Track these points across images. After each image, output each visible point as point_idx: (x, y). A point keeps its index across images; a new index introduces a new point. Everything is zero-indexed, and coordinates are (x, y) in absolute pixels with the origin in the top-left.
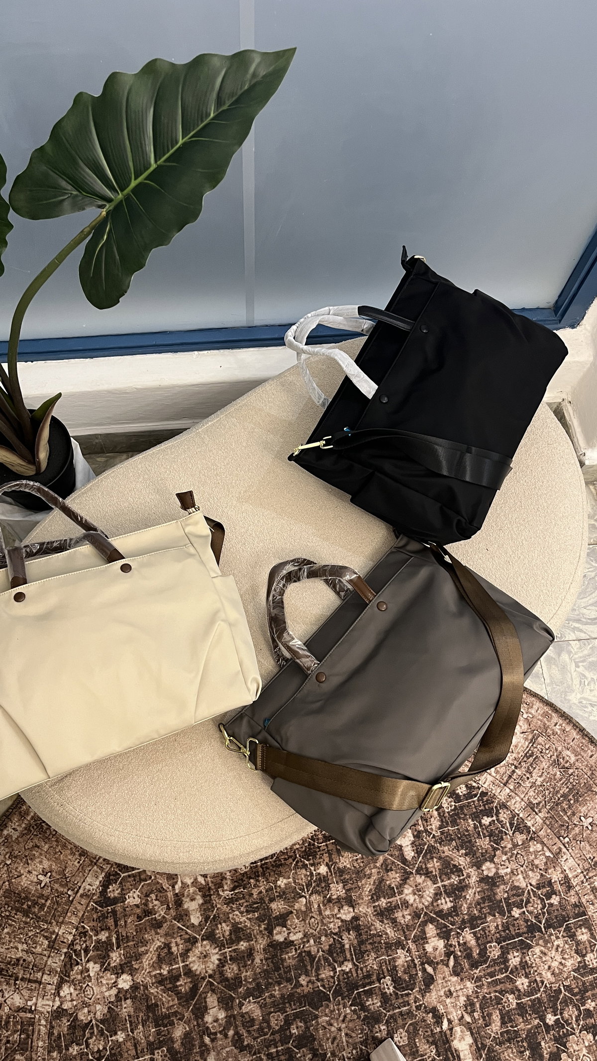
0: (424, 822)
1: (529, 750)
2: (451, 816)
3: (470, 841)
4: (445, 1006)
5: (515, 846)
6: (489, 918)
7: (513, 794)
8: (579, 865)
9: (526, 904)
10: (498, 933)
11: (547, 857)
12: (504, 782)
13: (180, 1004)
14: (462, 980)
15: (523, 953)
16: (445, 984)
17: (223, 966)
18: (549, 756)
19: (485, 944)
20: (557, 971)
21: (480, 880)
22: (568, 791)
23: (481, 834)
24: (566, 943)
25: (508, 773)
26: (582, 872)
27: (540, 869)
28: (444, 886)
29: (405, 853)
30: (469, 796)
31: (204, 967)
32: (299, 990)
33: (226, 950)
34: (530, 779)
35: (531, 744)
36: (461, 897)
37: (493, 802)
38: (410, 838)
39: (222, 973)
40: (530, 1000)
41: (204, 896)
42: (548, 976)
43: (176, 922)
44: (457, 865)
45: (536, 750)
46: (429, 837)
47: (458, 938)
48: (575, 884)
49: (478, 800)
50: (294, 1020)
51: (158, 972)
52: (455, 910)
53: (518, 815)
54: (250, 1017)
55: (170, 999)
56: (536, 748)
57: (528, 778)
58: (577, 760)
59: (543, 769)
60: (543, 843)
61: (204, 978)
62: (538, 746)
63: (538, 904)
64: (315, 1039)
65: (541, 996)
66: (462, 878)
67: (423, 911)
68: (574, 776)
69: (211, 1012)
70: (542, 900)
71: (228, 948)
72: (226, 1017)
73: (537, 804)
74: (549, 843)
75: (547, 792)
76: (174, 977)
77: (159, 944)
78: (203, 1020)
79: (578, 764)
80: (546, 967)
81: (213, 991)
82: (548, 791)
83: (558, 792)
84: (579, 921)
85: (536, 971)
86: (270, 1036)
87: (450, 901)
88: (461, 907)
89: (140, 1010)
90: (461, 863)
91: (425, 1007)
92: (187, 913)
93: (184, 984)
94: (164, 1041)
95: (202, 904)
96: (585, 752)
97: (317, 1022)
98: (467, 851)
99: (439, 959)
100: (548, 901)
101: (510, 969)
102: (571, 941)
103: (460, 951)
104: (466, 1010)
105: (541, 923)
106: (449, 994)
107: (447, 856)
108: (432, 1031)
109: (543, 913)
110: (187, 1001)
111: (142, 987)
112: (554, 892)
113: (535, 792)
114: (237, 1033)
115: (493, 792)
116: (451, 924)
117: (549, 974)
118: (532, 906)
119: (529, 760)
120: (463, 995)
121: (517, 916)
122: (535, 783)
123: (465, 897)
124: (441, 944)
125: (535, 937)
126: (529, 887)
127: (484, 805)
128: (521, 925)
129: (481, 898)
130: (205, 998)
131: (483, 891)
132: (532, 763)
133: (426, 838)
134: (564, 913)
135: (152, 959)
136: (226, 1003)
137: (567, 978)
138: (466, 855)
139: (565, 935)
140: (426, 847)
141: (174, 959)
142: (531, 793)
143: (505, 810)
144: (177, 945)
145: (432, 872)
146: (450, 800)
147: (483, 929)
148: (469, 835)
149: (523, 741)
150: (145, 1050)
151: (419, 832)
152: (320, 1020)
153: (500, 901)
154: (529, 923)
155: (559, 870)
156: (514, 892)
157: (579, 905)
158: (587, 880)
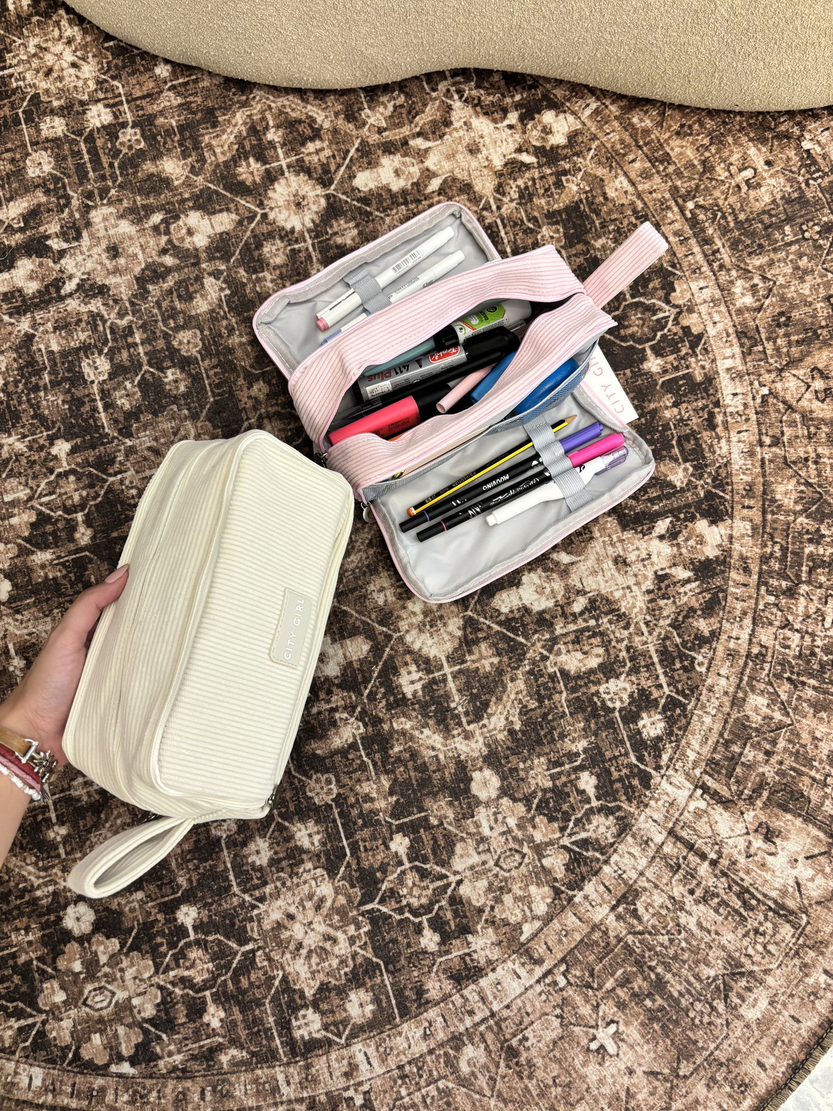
0: (572, 637)
1: (758, 900)
2: (590, 700)
3: (539, 742)
5: (539, 850)
6: (385, 781)
7: (651, 854)
8: (508, 1007)
9: (418, 869)
10: (357, 800)
11: (518, 927)
12: (678, 829)
13: (218, 166)
15: (318, 856)
17: (281, 238)
18: (751, 951)
19: (332, 769)
20: (285, 935)
21: (460, 762)
22: (671, 996)
23: (558, 769)
24: (341, 962)
25: (700, 841)
26: (493, 1015)
27: (492, 908)
28: (444, 681)
29: (504, 595)
30: (639, 744)
31: (281, 203)
32: (241, 381)
33: (310, 242)
34: (690, 898)
35: (773, 906)
36: (426, 716)
37: (629, 800)
38: (536, 603)
39: (270, 236)
40: (226, 869)
41: (404, 192)
42: (273, 912)
43: (356, 145)
44: (489, 711)
45: (761, 917)
46: (543, 647)
47: (345, 708)
48: (465, 992)
49: (630, 766)
50: (190, 375)
51: (271, 123)
52: (399, 703)
53: (606, 862)
54: (196, 292)
55: (226, 147)
56: (766, 919)
57: (692, 892)
58: (747, 1026)
59: (717, 933)
60: (548, 919)
61: (261, 205)
62: (769, 925)
63: (419, 897)
64: (155, 414)
65: (235, 895)
66: (464, 720)
67: (395, 631)
68: (709, 1015)
69: (206, 222)
70: (428, 909)
71: (313, 245)
72: (196, 250)
73: (636, 910)
74: (550, 934)
75: (664, 939)
76: (261, 152)
77: (319, 120)
78: (191, 208)
79: (738, 1028)
80: (292, 910)
81: (240, 223)
82: (667, 943)
83: (668, 967)
84: (388, 997)
85: (284, 884)
86: (162, 331)
87: (415, 692)
88: (405, 715)
89: (206, 98)
90: (493, 719)
92: (372, 164)
93: (250, 171)
94: (155, 144)
95: (390, 190)
96: (771, 1049)
97: (186, 418)
98: (520, 735)
100: (426, 924)
101: (287, 824)
102: (346, 974)
103: (320, 713)
105: (382, 901)
107: (505, 687)
109: (400, 910)
110: (223, 177)
111: (244, 98)
112: (446, 938)
113: (661, 907)
114: (169, 270)
115: (652, 803)
116: (371, 692)
117: (276, 915)
118: (414, 884)
119: (735, 898)
121: (394, 846)
122: (682, 909)
123: (426, 725)
125: (353, 886)
126: (453, 879)
127: (620, 780)
128: (374, 856)
129: (424, 763)
130: (228, 210)
131: (440, 768)
132: (728, 905)
133: (539, 640)
134: (403, 961)
135: (293, 110)
136: (221, 246)
137: (270, 959)
138: (512, 732)
139: (359, 960)
140: (521, 639)
141: (293, 149)
142: (658, 899)
143: (614, 830)
144: (317, 152)
145: (470, 652)
146: (625, 697)
147: (363, 767)
148: (553, 740)
149: (777, 885)
150: (141, 113)
151: (551, 626)
152: (188, 423)
153: (421, 809)
154: (379, 875)
155: (495, 954)
156: (442, 842)
157: (423, 1002)
158: (477, 1025)
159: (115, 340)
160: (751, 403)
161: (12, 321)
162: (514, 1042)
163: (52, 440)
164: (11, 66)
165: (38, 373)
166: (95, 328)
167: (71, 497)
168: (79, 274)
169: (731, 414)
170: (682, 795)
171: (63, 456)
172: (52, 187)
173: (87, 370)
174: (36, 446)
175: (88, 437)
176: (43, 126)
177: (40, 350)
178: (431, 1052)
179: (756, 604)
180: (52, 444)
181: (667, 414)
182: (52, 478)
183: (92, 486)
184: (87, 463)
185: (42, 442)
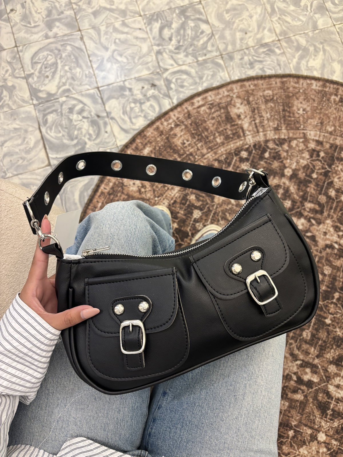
1: (251, 108)
3: (271, 170)
4: (328, 239)
5: (287, 151)
6: (308, 189)
7: (265, 133)
8: (316, 131)
9: (314, 168)
10: (316, 191)
11: (303, 142)
12: (256, 132)
14: (324, 223)
15: (333, 187)
16: (320, 232)
18: (261, 102)
19: (317, 201)
21: (290, 180)
22: (283, 107)
23: (271, 162)
25: (254, 126)
26: (320, 132)
27: (305, 149)
30: (250, 153)
35: (249, 105)
36: (290, 194)
37: (261, 145)
47: (305, 210)
48: (322, 140)
49: (256, 151)
52: (294, 202)
53: (276, 138)
56: (253, 104)
57: (263, 120)
58: (273, 91)
59: (265, 109)
60: (296, 139)
63: (318, 163)
66: (283, 187)
68: (278, 98)
70: (318, 160)
73: (277, 126)
74: (297, 135)
75: (276, 117)
79: (275, 92)
83: (280, 112)
84: (338, 152)
87: (289, 201)
88: (294, 198)
91: (323, 249)
96: (271, 84)
98: (273, 175)
99: (308, 226)
100: (320, 158)
101: (335, 198)
103: (312, 214)
104: (337, 232)
105: (326, 168)
106: (325, 234)
108: (334, 254)
109: (324, 164)
112: (318, 152)
113: (272, 122)
115: (257, 141)
116: (298, 209)
118: (317, 166)
119: (256, 112)
120: (330, 228)
121: (316, 176)
122: (268, 119)
123: (292, 193)
124: (302, 220)
125: (330, 176)
126: (309, 161)
127: (260, 150)
128: (321, 178)
129: (297, 186)
131: (295, 182)
132: (258, 112)
134: (330, 155)
138: (274, 177)
139: (339, 162)
142: (271, 124)
143: (269, 142)
146: (245, 164)
147: (311, 196)
148: (268, 168)
149: (245, 107)
153: (305, 178)
154: (323, 174)
155: (311, 141)
156: (306, 169)
157: (332, 146)
158: (325, 133)
159: (298, 338)
160: (162, 199)
161: (318, 365)
162: (319, 124)
163: (329, 325)
165: (321, 346)
166: (300, 346)
167: (334, 307)
168: (294, 364)
169: (169, 200)
170: (250, 137)
171: (329, 319)
173: (309, 335)
174: (334, 327)
175: (320, 318)
177: (317, 351)
178: (337, 136)
179: (200, 159)
180: (330, 324)
181: (182, 212)
182: (335, 315)
183: (327, 306)
184: (325, 312)
185: (332, 327)
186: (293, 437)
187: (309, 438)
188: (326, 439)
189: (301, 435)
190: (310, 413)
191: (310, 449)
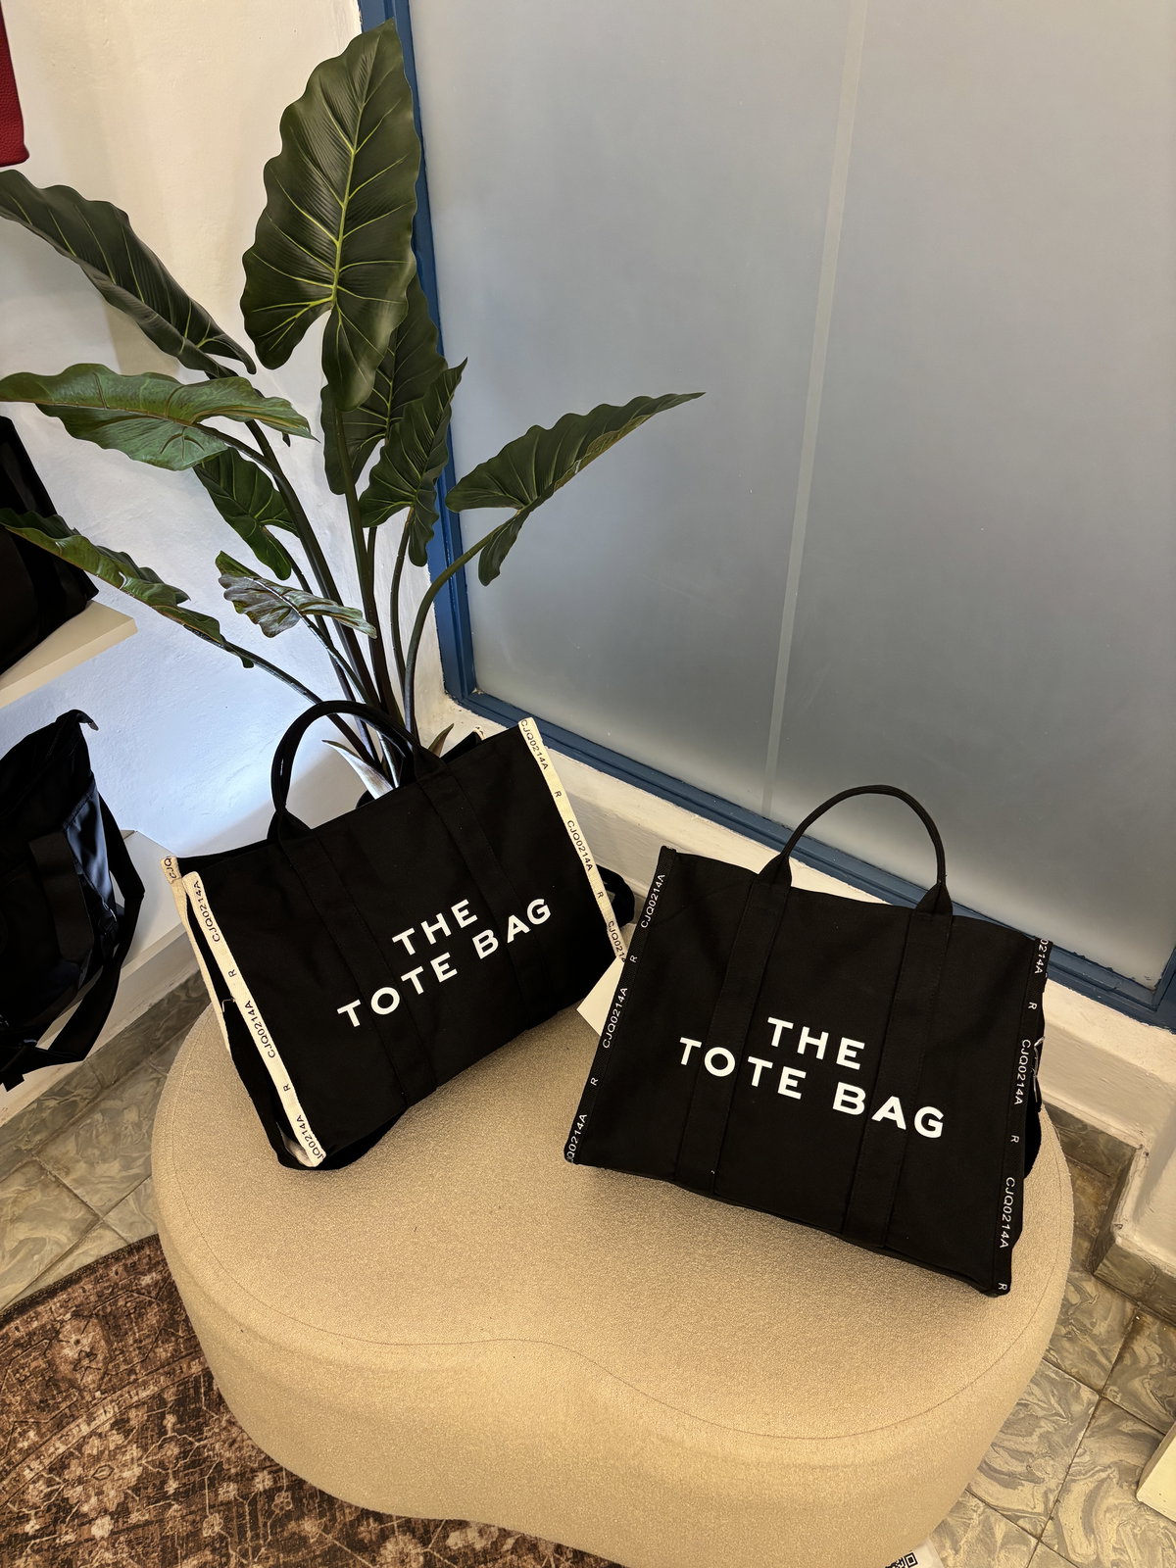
61: (374, 1562)
94: (301, 1506)
110: (348, 1536)
164: (206, 1438)
172: (218, 1546)
176: (221, 1491)
186: (164, 1482)
187: (130, 1505)
188: (90, 1530)
189: (149, 1498)
190: (146, 1554)
191: (120, 1487)
